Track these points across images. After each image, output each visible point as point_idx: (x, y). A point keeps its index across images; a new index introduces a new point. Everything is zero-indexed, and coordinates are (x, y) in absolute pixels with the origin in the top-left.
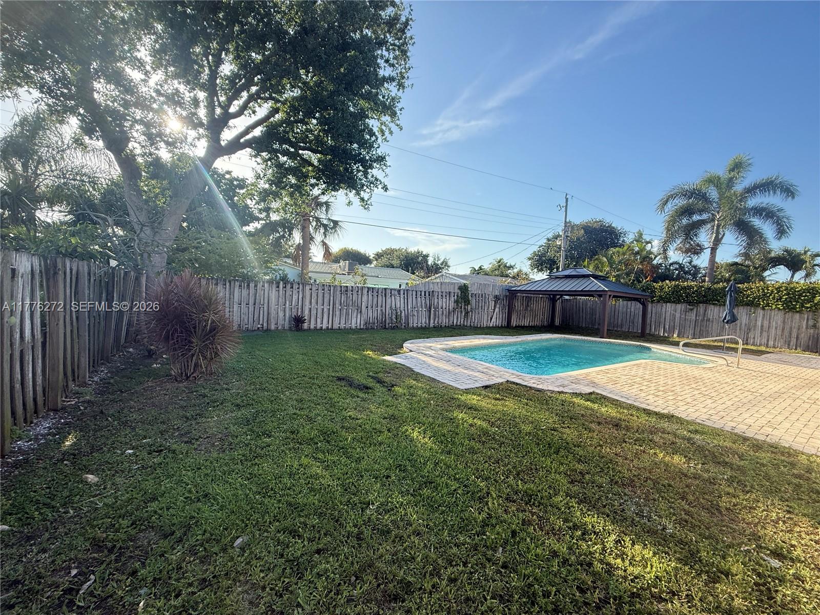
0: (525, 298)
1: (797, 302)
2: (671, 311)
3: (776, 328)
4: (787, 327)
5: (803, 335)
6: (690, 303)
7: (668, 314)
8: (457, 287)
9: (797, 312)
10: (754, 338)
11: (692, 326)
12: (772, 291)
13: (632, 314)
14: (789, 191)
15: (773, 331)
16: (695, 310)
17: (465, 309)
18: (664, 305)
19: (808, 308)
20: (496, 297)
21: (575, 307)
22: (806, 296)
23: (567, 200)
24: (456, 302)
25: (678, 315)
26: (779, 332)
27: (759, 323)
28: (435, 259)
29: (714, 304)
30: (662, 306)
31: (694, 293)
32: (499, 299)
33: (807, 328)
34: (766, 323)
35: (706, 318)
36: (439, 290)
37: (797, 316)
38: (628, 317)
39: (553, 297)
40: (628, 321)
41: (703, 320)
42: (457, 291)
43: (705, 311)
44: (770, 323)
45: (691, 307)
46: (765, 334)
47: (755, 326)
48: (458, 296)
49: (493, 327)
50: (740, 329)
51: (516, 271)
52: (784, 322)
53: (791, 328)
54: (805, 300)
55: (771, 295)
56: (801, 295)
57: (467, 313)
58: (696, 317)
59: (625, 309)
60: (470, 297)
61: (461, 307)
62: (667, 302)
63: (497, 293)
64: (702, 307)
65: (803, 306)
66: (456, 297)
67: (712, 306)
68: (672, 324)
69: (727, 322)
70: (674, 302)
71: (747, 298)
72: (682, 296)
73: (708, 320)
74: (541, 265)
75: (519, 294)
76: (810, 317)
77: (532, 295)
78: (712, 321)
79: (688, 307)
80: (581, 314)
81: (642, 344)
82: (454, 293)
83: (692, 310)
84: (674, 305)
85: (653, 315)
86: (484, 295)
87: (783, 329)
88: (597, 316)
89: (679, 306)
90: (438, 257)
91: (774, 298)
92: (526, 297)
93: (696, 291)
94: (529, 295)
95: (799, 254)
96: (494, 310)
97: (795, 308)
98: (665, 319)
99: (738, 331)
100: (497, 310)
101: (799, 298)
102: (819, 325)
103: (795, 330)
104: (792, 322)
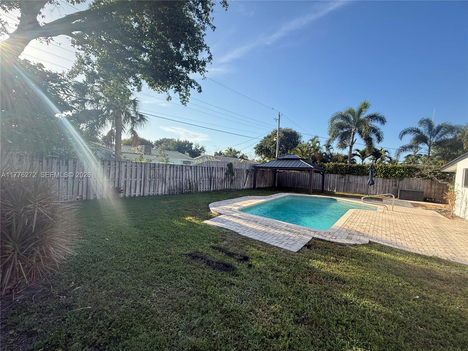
1: (389, 174)
2: (332, 178)
3: (380, 186)
4: (384, 186)
5: (390, 189)
6: (342, 174)
7: (332, 179)
8: (226, 165)
9: (389, 178)
11: (343, 186)
12: (378, 168)
13: (314, 180)
14: (382, 120)
15: (378, 188)
16: (344, 177)
17: (231, 178)
18: (330, 175)
19: (393, 176)
20: (247, 171)
22: (392, 171)
23: (279, 115)
24: (226, 174)
25: (336, 180)
26: (381, 188)
28: (196, 146)
29: (353, 174)
30: (329, 175)
31: (344, 169)
32: (249, 172)
33: (392, 186)
36: (216, 167)
37: (388, 180)
39: (274, 170)
41: (348, 183)
42: (226, 167)
43: (349, 178)
44: (377, 184)
45: (342, 176)
46: (375, 189)
48: (227, 170)
49: (245, 189)
51: (241, 154)
52: (383, 183)
53: (386, 186)
54: (392, 172)
55: (378, 170)
56: (390, 170)
57: (232, 181)
58: (344, 181)
60: (234, 171)
61: (229, 177)
62: (331, 173)
63: (248, 169)
64: (347, 176)
65: (391, 176)
66: (226, 171)
67: (352, 176)
68: (333, 185)
69: (370, 185)
70: (335, 173)
71: (367, 171)
72: (339, 170)
73: (350, 182)
74: (262, 152)
75: (261, 169)
76: (393, 181)
77: (265, 170)
78: (352, 183)
79: (341, 176)
80: (288, 180)
81: (332, 197)
82: (225, 168)
83: (343, 177)
84: (334, 175)
86: (241, 169)
87: (383, 187)
88: (296, 181)
89: (337, 175)
90: (198, 145)
91: (379, 172)
93: (345, 168)
95: (379, 151)
96: (246, 178)
97: (388, 177)
98: (330, 182)
99: (363, 188)
100: (248, 178)
101: (390, 172)
102: (397, 184)
103: (387, 187)
104: (386, 183)
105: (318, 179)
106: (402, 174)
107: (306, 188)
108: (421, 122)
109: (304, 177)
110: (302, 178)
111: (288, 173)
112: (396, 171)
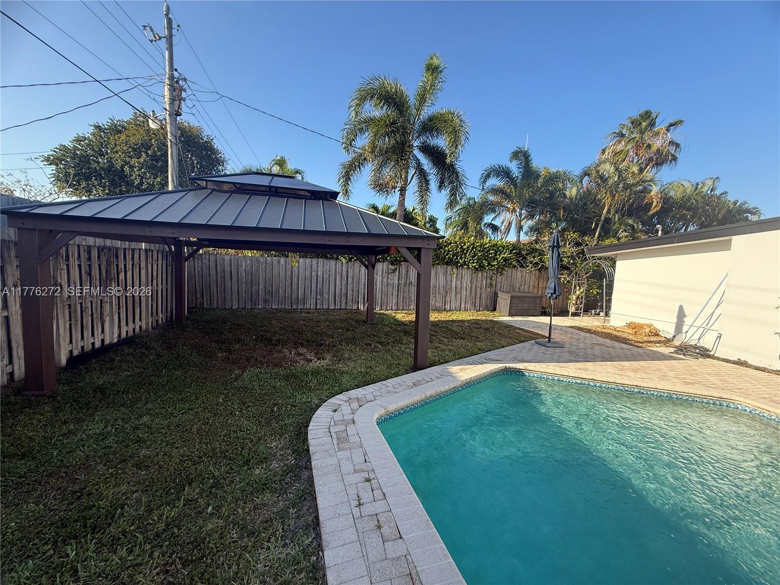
0: (95, 253)
3: (466, 288)
5: (483, 295)
10: (450, 302)
13: (320, 280)
15: (464, 292)
16: (398, 271)
21: (213, 272)
23: (170, 22)
25: (379, 279)
26: (468, 293)
27: (454, 285)
34: (459, 283)
35: (408, 282)
38: (314, 285)
40: (314, 293)
41: (405, 284)
43: (407, 271)
44: (461, 283)
45: (393, 267)
46: (458, 296)
47: (451, 288)
50: (439, 293)
52: (471, 282)
53: (476, 288)
54: (491, 258)
58: (399, 281)
59: (308, 273)
64: (403, 266)
71: (448, 255)
74: (88, 178)
77: (118, 244)
79: (390, 266)
80: (228, 284)
83: (395, 270)
85: (350, 280)
87: (471, 290)
88: (261, 286)
92: (101, 249)
94: (108, 243)
99: (437, 294)
101: (488, 256)
102: (494, 282)
103: (479, 290)
104: (477, 281)
105: (332, 279)
106: (505, 260)
107: (295, 307)
108: (516, 155)
109: (289, 273)
110: (282, 274)
111: (227, 258)
112: (496, 255)
